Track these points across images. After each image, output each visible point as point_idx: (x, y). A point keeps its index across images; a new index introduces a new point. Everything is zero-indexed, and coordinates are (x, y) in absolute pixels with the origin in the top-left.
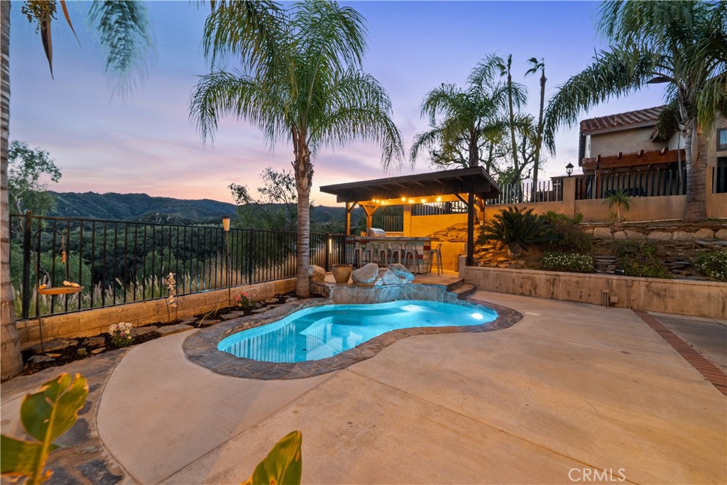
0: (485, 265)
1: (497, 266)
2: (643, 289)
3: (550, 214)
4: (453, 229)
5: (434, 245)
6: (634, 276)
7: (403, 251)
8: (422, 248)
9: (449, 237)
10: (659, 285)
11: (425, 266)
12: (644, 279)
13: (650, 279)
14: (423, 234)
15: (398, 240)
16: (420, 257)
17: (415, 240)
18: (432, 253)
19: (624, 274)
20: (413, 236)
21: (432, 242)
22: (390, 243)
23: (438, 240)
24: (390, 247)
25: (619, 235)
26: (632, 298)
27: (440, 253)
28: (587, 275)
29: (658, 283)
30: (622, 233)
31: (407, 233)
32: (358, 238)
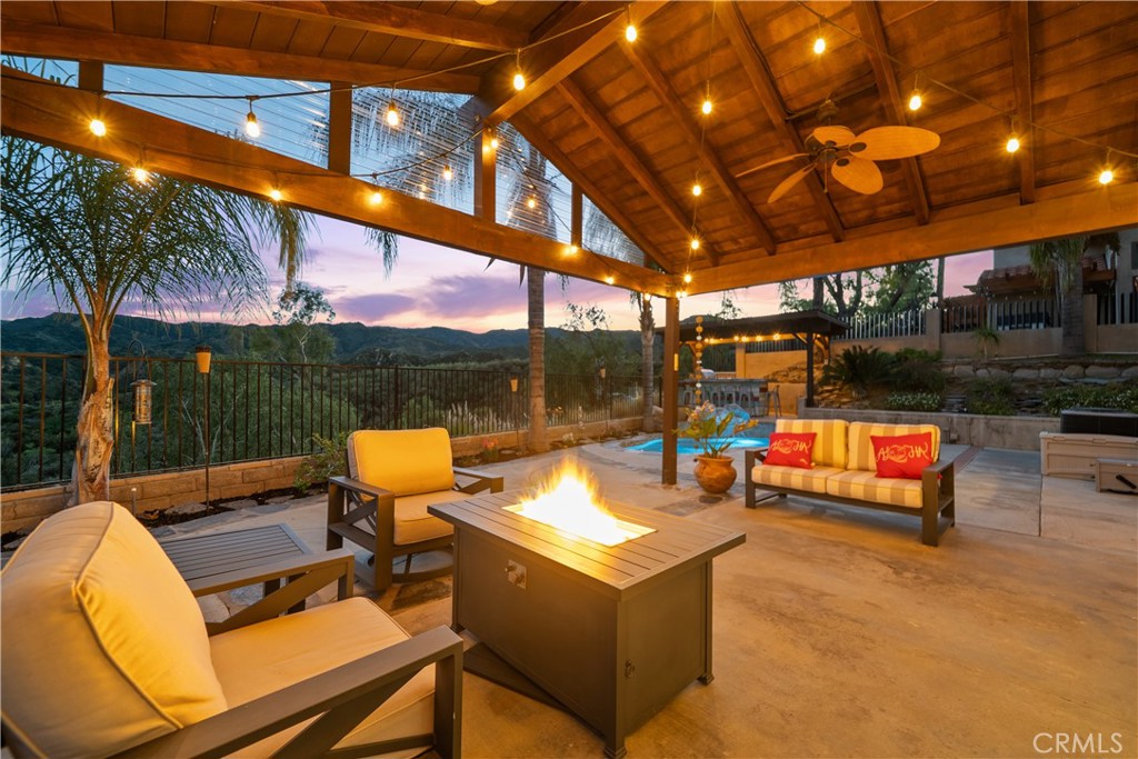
0: (827, 406)
1: (839, 407)
2: (982, 426)
3: (908, 351)
4: (795, 369)
5: (771, 386)
6: (976, 413)
7: (737, 394)
8: (758, 390)
9: (790, 378)
10: (997, 422)
11: (762, 409)
12: (983, 416)
13: (989, 417)
14: (760, 375)
15: (732, 382)
16: (756, 399)
17: (750, 383)
18: (769, 395)
19: (967, 412)
20: (748, 378)
21: (769, 384)
22: (723, 385)
23: (774, 381)
24: (723, 390)
25: (982, 373)
26: (972, 435)
27: (778, 395)
28: (929, 414)
29: (997, 420)
30: (985, 371)
31: (740, 374)
32: (687, 380)
